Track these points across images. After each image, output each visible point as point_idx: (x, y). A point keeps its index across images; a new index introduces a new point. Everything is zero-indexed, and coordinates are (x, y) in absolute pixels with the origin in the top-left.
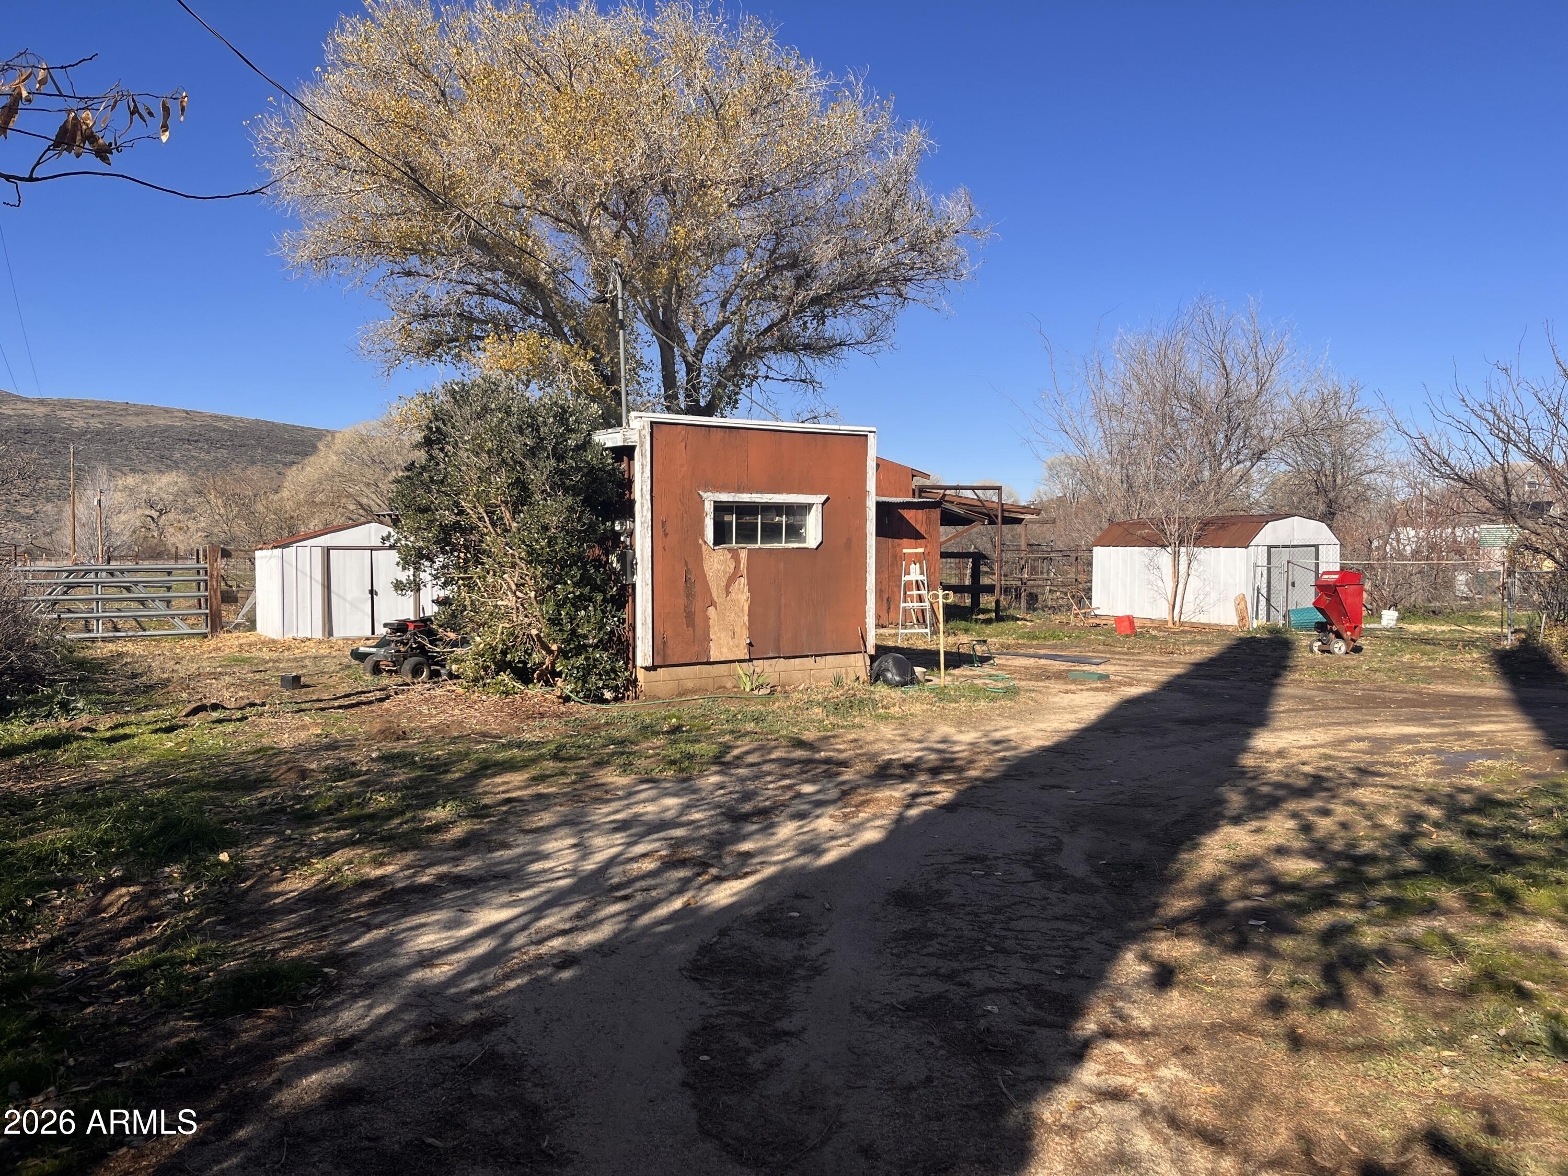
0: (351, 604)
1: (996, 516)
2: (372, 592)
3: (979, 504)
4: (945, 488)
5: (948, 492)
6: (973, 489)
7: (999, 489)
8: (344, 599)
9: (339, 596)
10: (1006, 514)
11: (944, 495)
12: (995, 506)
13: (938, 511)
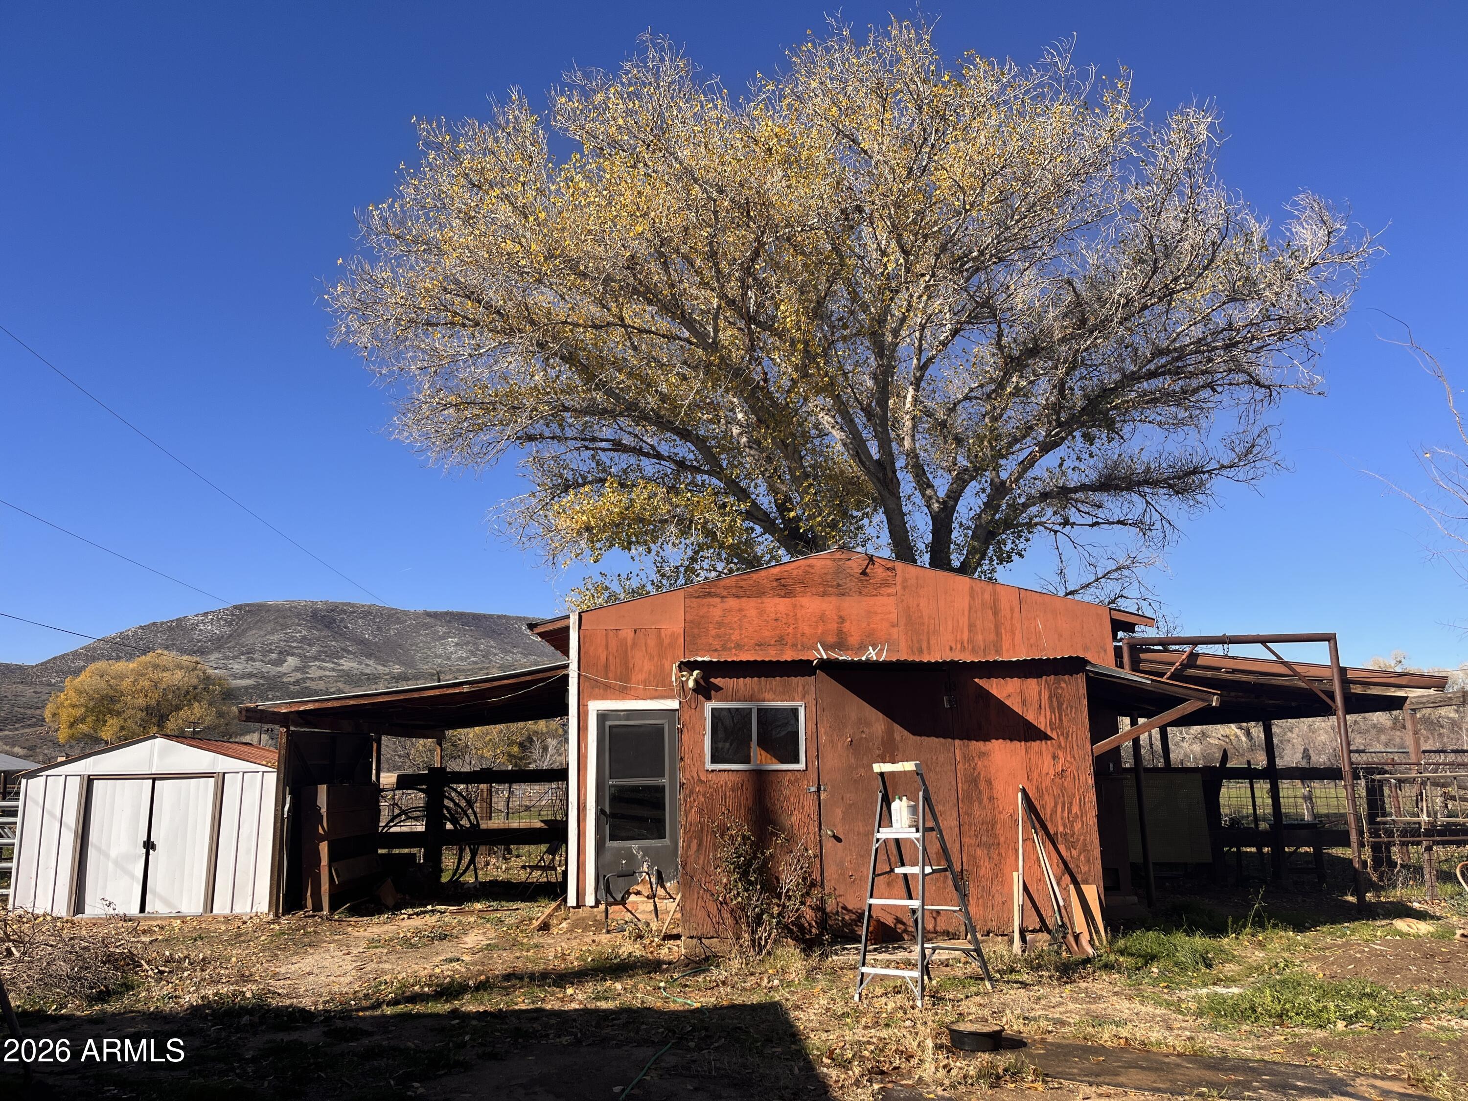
0: (116, 863)
1: (1331, 695)
2: (149, 845)
3: (1282, 670)
4: (1195, 642)
5: (1201, 649)
6: (1264, 641)
7: (1330, 638)
8: (107, 856)
9: (99, 850)
10: (1357, 689)
11: (1193, 656)
12: (1326, 673)
13: (1080, 680)
